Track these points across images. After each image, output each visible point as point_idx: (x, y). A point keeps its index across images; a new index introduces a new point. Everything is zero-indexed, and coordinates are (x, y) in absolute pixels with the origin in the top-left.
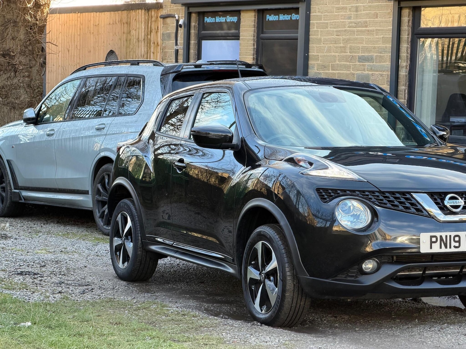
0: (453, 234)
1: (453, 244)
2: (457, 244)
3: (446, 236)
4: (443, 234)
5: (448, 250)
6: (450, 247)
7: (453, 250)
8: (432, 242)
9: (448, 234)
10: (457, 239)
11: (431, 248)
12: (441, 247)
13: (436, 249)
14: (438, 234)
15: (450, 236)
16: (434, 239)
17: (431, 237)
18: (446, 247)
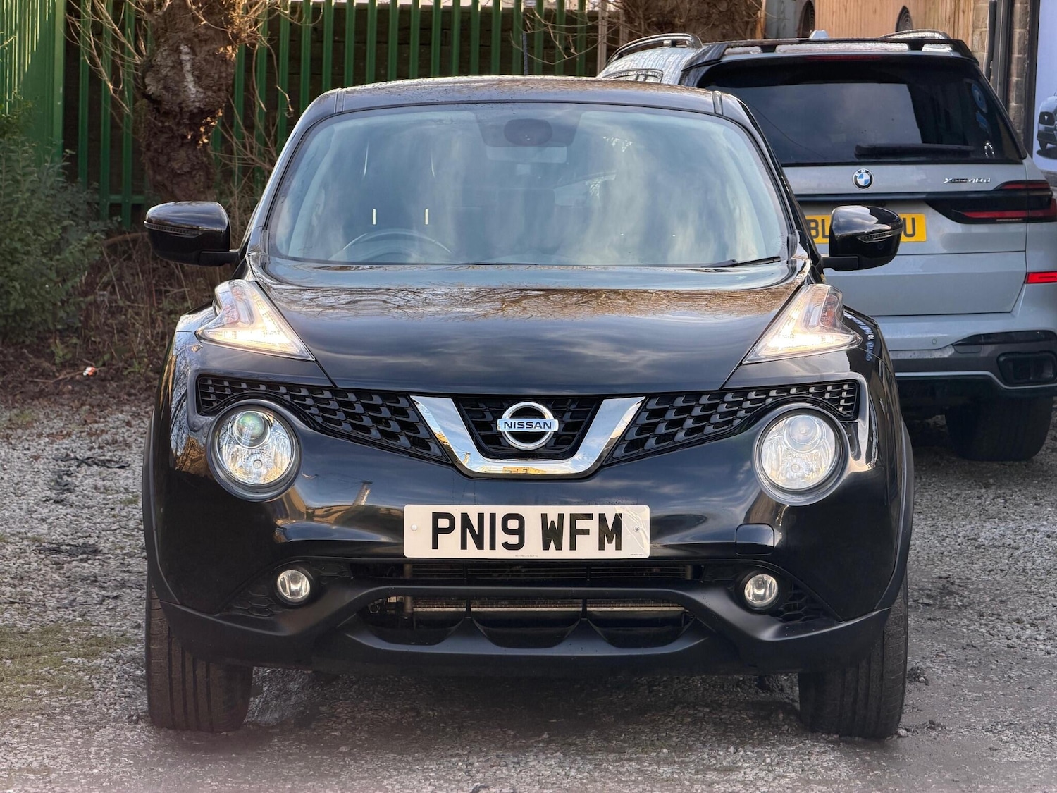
0: (501, 511)
1: (501, 537)
2: (514, 540)
3: (481, 516)
4: (473, 511)
5: (486, 554)
6: (493, 547)
7: (501, 553)
8: (436, 531)
9: (487, 510)
10: (513, 524)
11: (435, 546)
12: (464, 546)
13: (450, 548)
14: (456, 510)
15: (493, 516)
16: (444, 523)
17: (436, 517)
18: (480, 545)
